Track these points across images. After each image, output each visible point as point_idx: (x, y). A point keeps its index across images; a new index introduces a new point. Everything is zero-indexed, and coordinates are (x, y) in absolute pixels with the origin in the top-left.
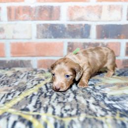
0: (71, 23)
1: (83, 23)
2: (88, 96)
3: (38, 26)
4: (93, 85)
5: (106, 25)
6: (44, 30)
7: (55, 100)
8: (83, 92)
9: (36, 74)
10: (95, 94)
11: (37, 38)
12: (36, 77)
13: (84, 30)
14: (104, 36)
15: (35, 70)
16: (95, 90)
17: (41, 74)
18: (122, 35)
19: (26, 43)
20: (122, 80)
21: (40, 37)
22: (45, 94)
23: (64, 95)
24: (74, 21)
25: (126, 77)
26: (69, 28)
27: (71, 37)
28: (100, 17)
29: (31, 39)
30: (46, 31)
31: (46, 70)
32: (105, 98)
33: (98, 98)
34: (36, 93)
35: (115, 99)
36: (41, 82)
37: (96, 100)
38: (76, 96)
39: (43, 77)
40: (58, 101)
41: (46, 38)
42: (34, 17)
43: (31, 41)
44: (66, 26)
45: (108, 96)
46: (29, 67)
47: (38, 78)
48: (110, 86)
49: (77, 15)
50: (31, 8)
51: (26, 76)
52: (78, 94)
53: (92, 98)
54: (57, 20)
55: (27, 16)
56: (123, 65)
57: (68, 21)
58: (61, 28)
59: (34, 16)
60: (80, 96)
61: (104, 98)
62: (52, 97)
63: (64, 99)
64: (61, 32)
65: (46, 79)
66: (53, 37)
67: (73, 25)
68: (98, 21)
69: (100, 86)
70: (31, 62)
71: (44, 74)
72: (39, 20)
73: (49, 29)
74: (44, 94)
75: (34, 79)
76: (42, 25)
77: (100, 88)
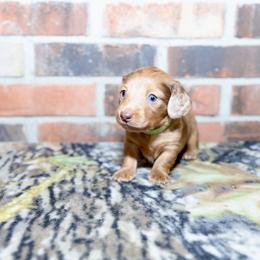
0: (114, 42)
1: (140, 41)
2: (145, 220)
3: (38, 48)
4: (159, 187)
5: (190, 47)
6: (53, 58)
7: (68, 232)
8: (135, 208)
9: (32, 158)
10: (163, 213)
11: (37, 74)
12: (30, 168)
13: (141, 57)
14: (184, 70)
15: (32, 149)
16: (162, 203)
17: (44, 159)
18: (225, 69)
19: (10, 87)
20: (222, 172)
21: (41, 72)
22: (47, 217)
23: (91, 217)
24: (119, 37)
25: (232, 164)
26: (108, 53)
27: (112, 73)
28: (175, 29)
29: (22, 76)
30: (57, 60)
31: (56, 148)
32: (186, 225)
33: (170, 227)
34: (24, 214)
35: (208, 227)
36: (41, 179)
37: (163, 232)
38: (117, 219)
39: (47, 167)
40: (74, 235)
41: (57, 74)
42: (29, 27)
44: (101, 49)
45: (192, 219)
46: (19, 139)
47: (36, 170)
48: (196, 191)
49: (125, 24)
50: (22, 7)
51: (9, 164)
52: (122, 214)
53: (154, 226)
54: (81, 34)
55: (12, 24)
56: (225, 134)
57: (106, 37)
58: (88, 53)
59: (29, 24)
60: (128, 220)
61: (182, 225)
62: (62, 225)
63: (89, 230)
64: (91, 61)
65: (52, 174)
66: (71, 73)
67: (117, 47)
68: (171, 38)
69: (174, 191)
70: (24, 129)
71: (51, 158)
72: (39, 34)
73: (64, 54)
74: (43, 216)
75: (26, 173)
76: (47, 46)
77: (174, 196)
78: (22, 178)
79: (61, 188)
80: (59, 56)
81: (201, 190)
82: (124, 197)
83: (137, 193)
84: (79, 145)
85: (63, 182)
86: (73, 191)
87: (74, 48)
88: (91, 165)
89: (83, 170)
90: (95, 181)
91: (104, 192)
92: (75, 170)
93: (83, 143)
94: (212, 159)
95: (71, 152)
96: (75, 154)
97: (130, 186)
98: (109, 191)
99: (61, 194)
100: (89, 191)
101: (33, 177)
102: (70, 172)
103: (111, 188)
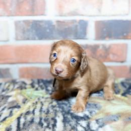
0: (61, 19)
1: (78, 18)
4: (88, 117)
5: (109, 21)
11: (17, 39)
12: (10, 100)
13: (79, 27)
14: (105, 35)
18: (130, 34)
21: (19, 38)
24: (65, 16)
26: (59, 25)
28: (99, 10)
29: (8, 41)
30: (28, 30)
31: (28, 82)
41: (28, 39)
42: (10, 11)
43: (8, 43)
44: (54, 23)
47: (13, 102)
48: (112, 121)
49: (68, 8)
54: (42, 15)
57: (56, 16)
58: (47, 26)
59: (11, 9)
64: (48, 31)
66: (37, 38)
67: (64, 22)
68: (97, 16)
69: (97, 121)
72: (16, 15)
75: (6, 105)
76: (22, 22)
77: (97, 126)
78: (3, 109)
79: (25, 119)
80: (29, 28)
81: (115, 120)
82: (65, 126)
83: (73, 122)
84: (43, 81)
85: (28, 113)
86: (32, 121)
87: (38, 23)
88: (47, 98)
89: (41, 102)
90: (48, 112)
91: (52, 122)
92: (37, 103)
93: (45, 79)
94: (122, 92)
95: (36, 86)
96: (39, 88)
97: (69, 116)
98: (55, 121)
99: (24, 124)
100: (43, 121)
101: (10, 108)
102: (34, 103)
103: (57, 118)
